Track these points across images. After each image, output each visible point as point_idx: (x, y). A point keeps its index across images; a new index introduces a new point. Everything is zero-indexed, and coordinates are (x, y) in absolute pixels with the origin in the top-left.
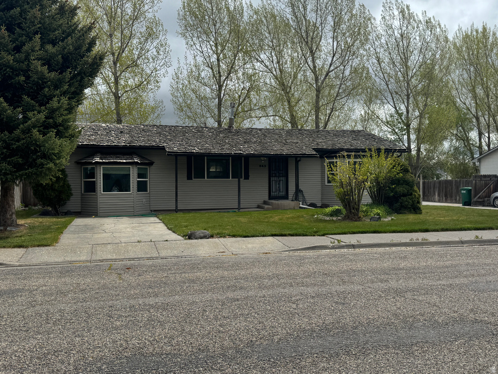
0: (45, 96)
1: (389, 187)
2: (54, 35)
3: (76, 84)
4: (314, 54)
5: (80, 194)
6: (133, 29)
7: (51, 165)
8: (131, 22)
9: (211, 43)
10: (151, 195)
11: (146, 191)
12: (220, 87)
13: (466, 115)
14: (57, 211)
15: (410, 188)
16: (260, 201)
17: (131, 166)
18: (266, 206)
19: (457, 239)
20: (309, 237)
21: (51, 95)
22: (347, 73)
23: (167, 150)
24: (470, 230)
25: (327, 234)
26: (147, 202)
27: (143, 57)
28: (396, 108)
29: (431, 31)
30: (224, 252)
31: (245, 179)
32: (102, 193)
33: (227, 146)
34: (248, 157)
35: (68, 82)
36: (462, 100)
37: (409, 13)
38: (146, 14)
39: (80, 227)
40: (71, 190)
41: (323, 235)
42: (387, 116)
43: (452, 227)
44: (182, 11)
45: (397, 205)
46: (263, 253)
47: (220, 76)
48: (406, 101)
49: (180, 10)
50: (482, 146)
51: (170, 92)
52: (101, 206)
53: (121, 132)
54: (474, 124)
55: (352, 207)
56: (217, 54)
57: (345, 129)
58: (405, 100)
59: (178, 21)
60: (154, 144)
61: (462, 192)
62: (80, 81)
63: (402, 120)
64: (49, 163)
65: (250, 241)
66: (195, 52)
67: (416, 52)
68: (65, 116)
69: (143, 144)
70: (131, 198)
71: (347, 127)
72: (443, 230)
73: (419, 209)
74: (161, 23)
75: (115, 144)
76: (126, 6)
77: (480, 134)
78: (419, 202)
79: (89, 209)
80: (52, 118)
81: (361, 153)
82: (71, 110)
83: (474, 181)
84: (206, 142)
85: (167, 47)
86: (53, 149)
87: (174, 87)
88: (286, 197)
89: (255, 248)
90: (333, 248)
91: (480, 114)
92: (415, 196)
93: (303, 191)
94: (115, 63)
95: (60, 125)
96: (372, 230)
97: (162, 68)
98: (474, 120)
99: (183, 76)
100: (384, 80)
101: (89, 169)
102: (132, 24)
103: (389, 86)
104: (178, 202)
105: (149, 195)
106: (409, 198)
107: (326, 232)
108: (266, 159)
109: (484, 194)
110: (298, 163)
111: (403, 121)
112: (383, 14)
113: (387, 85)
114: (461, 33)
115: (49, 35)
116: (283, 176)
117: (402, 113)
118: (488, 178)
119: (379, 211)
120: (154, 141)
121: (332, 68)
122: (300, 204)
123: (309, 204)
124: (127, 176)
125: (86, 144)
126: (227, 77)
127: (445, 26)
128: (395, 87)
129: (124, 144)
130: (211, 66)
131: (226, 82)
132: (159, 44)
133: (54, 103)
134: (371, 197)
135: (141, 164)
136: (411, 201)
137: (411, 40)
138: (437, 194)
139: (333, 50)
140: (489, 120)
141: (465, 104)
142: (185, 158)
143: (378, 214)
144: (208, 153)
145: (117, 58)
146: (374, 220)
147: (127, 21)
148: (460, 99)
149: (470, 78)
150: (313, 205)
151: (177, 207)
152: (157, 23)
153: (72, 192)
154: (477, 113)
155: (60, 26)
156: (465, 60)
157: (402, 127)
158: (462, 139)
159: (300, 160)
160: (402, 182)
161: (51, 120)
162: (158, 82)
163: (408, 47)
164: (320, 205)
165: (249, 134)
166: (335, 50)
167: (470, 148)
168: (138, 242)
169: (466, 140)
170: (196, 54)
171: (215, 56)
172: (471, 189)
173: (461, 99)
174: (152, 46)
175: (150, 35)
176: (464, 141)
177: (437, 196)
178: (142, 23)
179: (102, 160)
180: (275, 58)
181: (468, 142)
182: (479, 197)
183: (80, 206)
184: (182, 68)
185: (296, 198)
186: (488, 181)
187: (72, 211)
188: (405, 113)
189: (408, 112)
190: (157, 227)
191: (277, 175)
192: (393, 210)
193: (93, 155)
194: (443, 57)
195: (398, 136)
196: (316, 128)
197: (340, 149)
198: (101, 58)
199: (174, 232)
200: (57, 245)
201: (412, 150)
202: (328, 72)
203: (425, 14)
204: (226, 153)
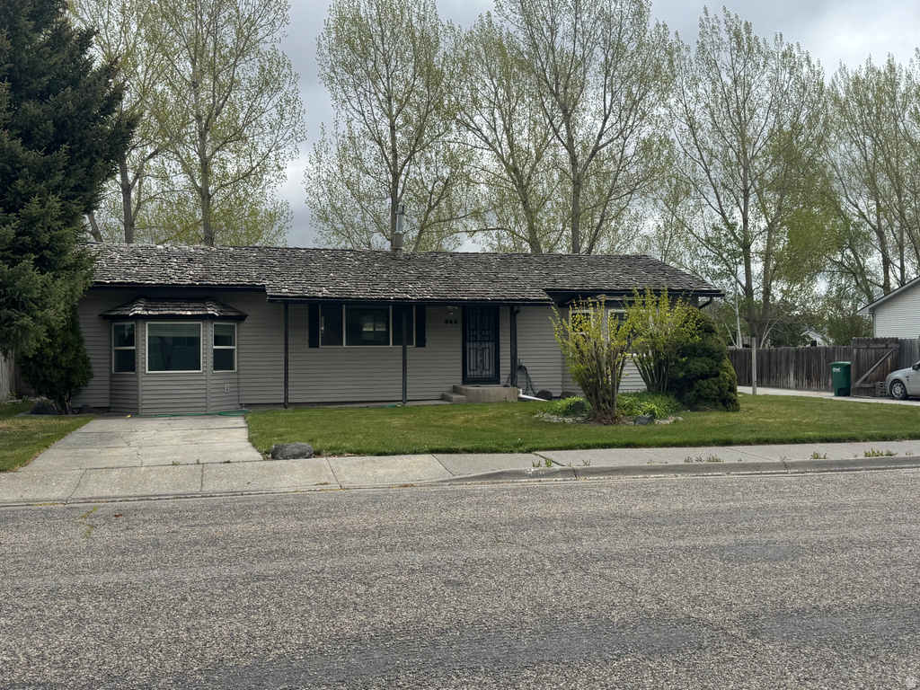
0: (19, 194)
1: (676, 361)
2: (40, 83)
3: (81, 172)
4: (570, 115)
5: (108, 374)
6: (236, 73)
7: (27, 320)
8: (232, 61)
9: (381, 96)
10: (241, 376)
11: (231, 368)
12: (396, 176)
13: (858, 226)
14: (64, 406)
15: (716, 363)
16: (446, 388)
17: (201, 323)
18: (455, 397)
19: (778, 460)
20: (502, 455)
21: (29, 193)
22: (630, 151)
23: (269, 292)
24: (813, 442)
25: (537, 449)
26: (233, 389)
27: (254, 123)
28: (723, 214)
29: (791, 73)
30: (326, 484)
31: (417, 346)
32: (147, 372)
33: (384, 285)
34: (422, 305)
35: (65, 168)
36: (852, 200)
37: (748, 38)
38: (261, 46)
39: (90, 436)
40: (90, 368)
41: (529, 451)
42: (708, 228)
43: (778, 435)
44: (325, 39)
45: (690, 395)
46: (401, 486)
47: (395, 157)
48: (741, 201)
49: (322, 39)
50: (889, 284)
51: (304, 186)
52: (144, 397)
53: (190, 260)
54: (874, 243)
55: (600, 399)
56: (390, 116)
57: (628, 253)
58: (740, 199)
59: (319, 58)
60: (246, 281)
61: (835, 370)
62: (89, 167)
63: (735, 236)
64: (23, 316)
65: (385, 463)
66: (348, 113)
67: (760, 111)
68: (57, 231)
69: (225, 281)
70: (202, 382)
71: (632, 250)
72: (760, 442)
73: (734, 402)
74: (287, 62)
75: (174, 282)
76: (223, 31)
77: (887, 263)
78: (732, 390)
79: (123, 401)
80: (30, 234)
81: (626, 298)
82: (70, 219)
83: (855, 351)
84: (345, 278)
85: (297, 106)
86: (29, 291)
87: (312, 177)
88: (495, 380)
89: (390, 476)
90: (536, 475)
91: (884, 223)
92: (724, 377)
93: (527, 368)
94: (202, 136)
95: (47, 247)
96: (625, 440)
97: (288, 142)
98: (874, 236)
99: (329, 156)
100: (702, 163)
101: (127, 328)
102: (235, 62)
103: (711, 173)
104: (289, 388)
105: (237, 377)
106: (713, 382)
107: (536, 445)
108: (456, 308)
109: (874, 374)
110: (515, 317)
111: (736, 238)
112: (700, 41)
113: (708, 171)
114: (846, 76)
115: (30, 83)
116: (489, 341)
117: (736, 224)
118: (882, 343)
119: (654, 406)
120: (248, 277)
121: (603, 140)
122: (519, 393)
123: (537, 392)
124: (195, 342)
125: (119, 283)
126: (409, 158)
127: (819, 61)
128: (722, 176)
129: (190, 282)
130: (379, 138)
131: (406, 167)
132: (283, 100)
133: (33, 208)
134: (645, 379)
135: (220, 318)
136: (716, 387)
137: (753, 87)
138: (792, 374)
139: (605, 108)
140: (902, 236)
141: (856, 206)
142: (306, 307)
143: (652, 412)
144: (345, 298)
145: (206, 125)
146: (641, 423)
147: (224, 57)
148: (847, 197)
149: (866, 158)
150: (544, 394)
151: (286, 398)
152: (280, 62)
153: (94, 370)
154: (879, 224)
155: (51, 67)
156: (856, 125)
157: (734, 250)
158: (852, 272)
159: (518, 312)
160: (699, 351)
161: (28, 238)
162: (280, 168)
163: (745, 101)
164: (559, 395)
165: (430, 262)
166: (608, 107)
167: (868, 289)
168: (174, 464)
169: (858, 272)
170: (351, 116)
171: (387, 121)
172: (849, 365)
173: (849, 197)
174: (269, 104)
175: (267, 83)
176: (854, 274)
177: (792, 379)
178: (252, 62)
179: (148, 310)
180: (499, 122)
181: (864, 277)
182: (865, 380)
183: (108, 396)
184: (328, 141)
185: (513, 381)
186: (881, 350)
187: (91, 405)
188: (741, 223)
189: (745, 221)
190: (230, 437)
191: (479, 339)
192: (684, 404)
193: (131, 302)
194: (812, 120)
195: (727, 265)
196: (574, 252)
197: (596, 290)
198: (132, 123)
199: (254, 445)
200: (21, 469)
201: (755, 292)
202: (597, 148)
203: (781, 39)
204: (378, 299)
